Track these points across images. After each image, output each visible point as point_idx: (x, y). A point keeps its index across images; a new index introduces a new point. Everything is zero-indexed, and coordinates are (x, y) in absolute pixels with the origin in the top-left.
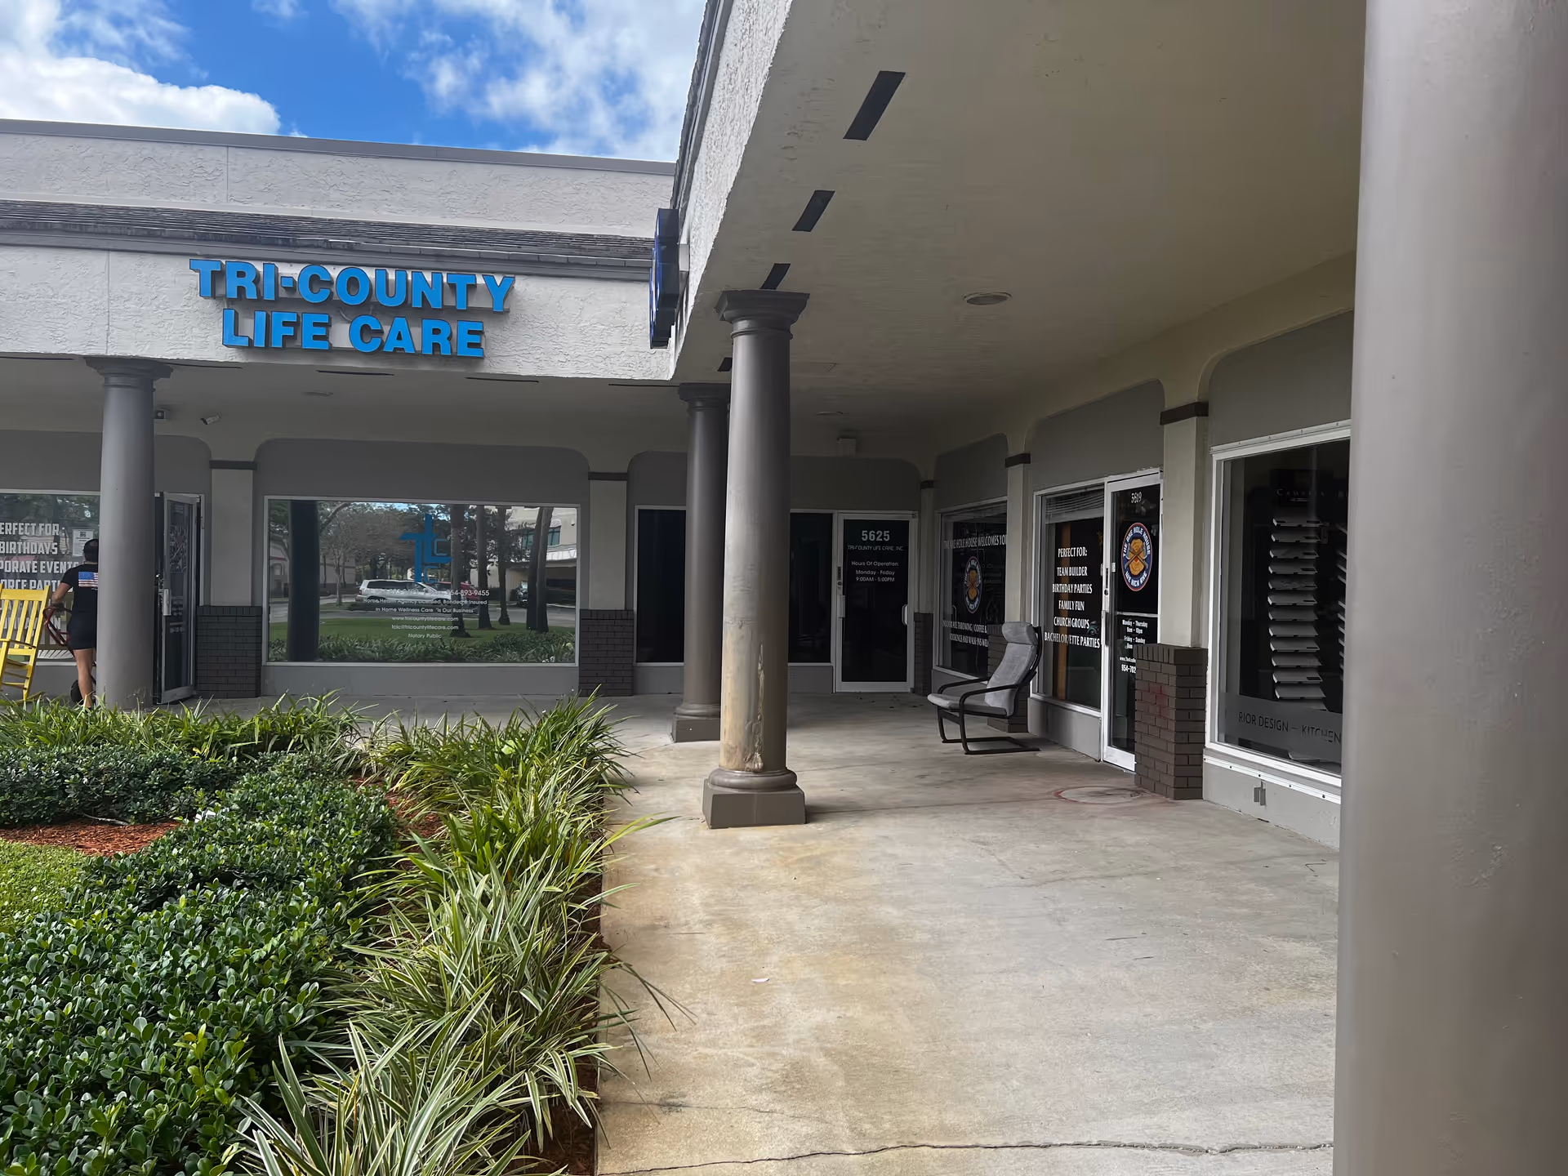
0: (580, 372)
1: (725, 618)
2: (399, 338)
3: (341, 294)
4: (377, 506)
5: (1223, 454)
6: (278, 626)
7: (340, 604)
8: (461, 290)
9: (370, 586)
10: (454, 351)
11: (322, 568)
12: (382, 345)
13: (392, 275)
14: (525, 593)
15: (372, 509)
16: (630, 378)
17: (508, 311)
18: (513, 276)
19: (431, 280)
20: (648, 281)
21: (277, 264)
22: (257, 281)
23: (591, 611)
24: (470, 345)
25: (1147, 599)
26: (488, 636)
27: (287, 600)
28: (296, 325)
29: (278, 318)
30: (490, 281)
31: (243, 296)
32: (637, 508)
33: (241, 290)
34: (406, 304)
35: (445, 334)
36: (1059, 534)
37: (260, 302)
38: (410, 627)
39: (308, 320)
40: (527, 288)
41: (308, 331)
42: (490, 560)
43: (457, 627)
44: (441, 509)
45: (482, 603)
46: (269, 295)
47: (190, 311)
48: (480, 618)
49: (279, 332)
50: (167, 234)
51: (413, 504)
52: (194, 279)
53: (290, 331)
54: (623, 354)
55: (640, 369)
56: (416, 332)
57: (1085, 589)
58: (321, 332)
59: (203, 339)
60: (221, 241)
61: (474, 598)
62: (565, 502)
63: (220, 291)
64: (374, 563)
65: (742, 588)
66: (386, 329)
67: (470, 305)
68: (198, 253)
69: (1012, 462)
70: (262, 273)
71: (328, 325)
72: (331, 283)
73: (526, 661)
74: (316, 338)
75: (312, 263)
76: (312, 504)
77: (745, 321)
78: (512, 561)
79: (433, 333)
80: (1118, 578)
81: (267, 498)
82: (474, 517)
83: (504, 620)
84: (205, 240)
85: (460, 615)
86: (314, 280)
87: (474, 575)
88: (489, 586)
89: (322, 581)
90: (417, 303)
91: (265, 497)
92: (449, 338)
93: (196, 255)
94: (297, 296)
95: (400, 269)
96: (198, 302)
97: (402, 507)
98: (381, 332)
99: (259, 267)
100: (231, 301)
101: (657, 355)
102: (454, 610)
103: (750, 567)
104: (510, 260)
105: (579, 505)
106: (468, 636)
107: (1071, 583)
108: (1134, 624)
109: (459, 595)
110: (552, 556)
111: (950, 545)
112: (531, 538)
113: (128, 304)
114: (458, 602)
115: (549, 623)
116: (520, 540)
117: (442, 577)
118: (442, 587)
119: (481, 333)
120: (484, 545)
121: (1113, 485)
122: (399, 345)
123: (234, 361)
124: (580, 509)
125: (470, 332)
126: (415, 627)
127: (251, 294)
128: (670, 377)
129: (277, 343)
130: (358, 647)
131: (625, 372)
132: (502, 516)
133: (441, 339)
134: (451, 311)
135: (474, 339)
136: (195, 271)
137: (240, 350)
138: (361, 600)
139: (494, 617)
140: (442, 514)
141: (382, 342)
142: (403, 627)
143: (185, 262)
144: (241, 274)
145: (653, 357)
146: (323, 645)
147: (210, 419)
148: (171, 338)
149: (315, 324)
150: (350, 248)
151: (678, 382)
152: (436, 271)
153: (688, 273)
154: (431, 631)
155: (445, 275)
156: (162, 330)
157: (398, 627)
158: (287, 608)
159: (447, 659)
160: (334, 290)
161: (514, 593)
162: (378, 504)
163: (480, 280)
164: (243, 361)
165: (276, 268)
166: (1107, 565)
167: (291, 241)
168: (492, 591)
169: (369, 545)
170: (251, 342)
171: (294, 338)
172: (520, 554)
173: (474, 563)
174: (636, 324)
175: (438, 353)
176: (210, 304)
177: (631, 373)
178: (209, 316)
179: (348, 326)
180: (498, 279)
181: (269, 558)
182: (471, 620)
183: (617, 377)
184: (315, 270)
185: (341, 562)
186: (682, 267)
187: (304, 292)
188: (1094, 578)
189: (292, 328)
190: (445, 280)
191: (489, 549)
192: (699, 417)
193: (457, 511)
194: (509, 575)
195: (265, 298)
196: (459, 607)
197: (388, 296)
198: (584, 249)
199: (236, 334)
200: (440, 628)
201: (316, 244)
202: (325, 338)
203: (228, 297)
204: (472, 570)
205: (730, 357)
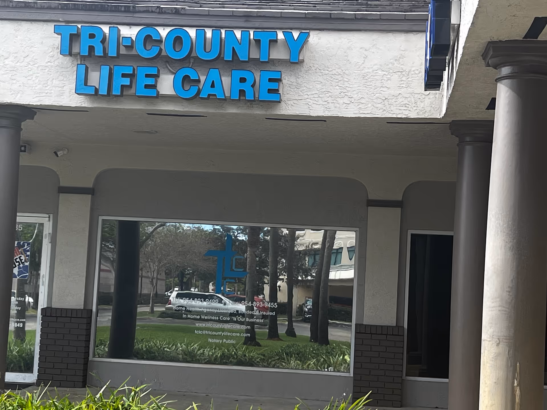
0: (361, 112)
1: (484, 336)
2: (213, 86)
3: (168, 51)
4: (186, 226)
6: (104, 329)
7: (152, 311)
8: (265, 43)
9: (179, 296)
10: (257, 96)
11: (140, 279)
12: (199, 92)
13: (209, 33)
14: (309, 309)
15: (183, 229)
16: (405, 116)
17: (303, 61)
18: (308, 31)
19: (240, 37)
20: (425, 31)
21: (120, 27)
22: (103, 41)
23: (366, 325)
24: (270, 91)
26: (276, 345)
27: (111, 307)
28: (132, 76)
29: (118, 71)
30: (288, 35)
31: (92, 53)
32: (410, 232)
33: (91, 49)
34: (219, 58)
35: (250, 82)
37: (105, 58)
38: (210, 333)
39: (141, 72)
40: (319, 41)
41: (142, 81)
42: (281, 277)
43: (249, 335)
44: (240, 229)
45: (271, 314)
46: (112, 52)
47: (52, 66)
48: (270, 329)
49: (120, 81)
50: (39, 6)
51: (217, 225)
52: (57, 40)
53: (126, 81)
54: (401, 96)
55: (415, 108)
56: (226, 80)
58: (150, 81)
59: (60, 89)
60: (78, 9)
61: (264, 309)
62: (346, 226)
63: (75, 50)
64: (182, 275)
65: (500, 308)
66: (203, 78)
67: (271, 57)
68: (60, 20)
70: (107, 35)
71: (156, 76)
72: (161, 41)
73: (308, 369)
74: (147, 86)
75: (148, 25)
76: (136, 224)
77: (507, 67)
78: (300, 278)
79: (240, 82)
81: (101, 218)
82: (269, 238)
83: (291, 332)
84: (67, 9)
85: (252, 324)
86: (148, 38)
87: (267, 289)
88: (278, 301)
89: (139, 292)
90: (228, 57)
91: (100, 217)
92: (253, 86)
93: (59, 21)
94: (133, 52)
95: (216, 28)
96: (58, 58)
97: (208, 228)
98: (199, 81)
99: (106, 29)
100: (83, 58)
101: (431, 96)
102: (247, 319)
103: (508, 290)
104: (306, 18)
105: (358, 229)
106: (259, 345)
109: (252, 307)
110: (334, 275)
112: (318, 257)
113: (7, 62)
114: (251, 312)
115: (330, 338)
116: (307, 259)
117: (238, 291)
118: (238, 300)
119: (279, 80)
120: (276, 262)
122: (212, 91)
123: (83, 106)
124: (358, 233)
125: (270, 80)
126: (214, 333)
127: (99, 52)
128: (442, 115)
129: (116, 91)
130: (166, 349)
131: (401, 112)
132: (293, 238)
133: (246, 87)
134: (256, 62)
135: (273, 86)
136: (58, 34)
137: (87, 97)
138: (171, 309)
139: (282, 330)
140: (241, 235)
141: (199, 89)
142: (204, 332)
143: (50, 27)
144: (92, 36)
145: (427, 97)
146: (138, 346)
147: (60, 152)
148: (36, 88)
149: (147, 76)
150: (177, 12)
151: (450, 120)
152: (245, 29)
153: (459, 25)
154: (227, 338)
155: (252, 33)
156: (31, 82)
157: (200, 332)
158: (111, 314)
159: (240, 363)
160: (163, 48)
161: (301, 308)
162: (187, 225)
163: (281, 36)
164: (90, 106)
165: (119, 31)
167: (131, 8)
168: (281, 305)
169: (179, 260)
170: (97, 90)
171: (130, 86)
172: (307, 272)
173: (267, 279)
174: (413, 69)
175: (244, 98)
176: (67, 60)
177: (406, 113)
178: (66, 70)
179: (173, 76)
180: (296, 34)
181: (100, 270)
182: (262, 331)
183: (394, 116)
184: (149, 31)
185: (155, 276)
186: (454, 20)
187: (140, 50)
189: (129, 79)
190: (252, 37)
191: (280, 266)
192: (468, 150)
193: (254, 232)
194: (295, 291)
195: (109, 55)
196: (252, 316)
197: (205, 51)
198: (371, 5)
199: (86, 84)
200: (234, 334)
201: (150, 9)
202: (154, 87)
203: (81, 54)
204: (265, 285)
205: (495, 97)
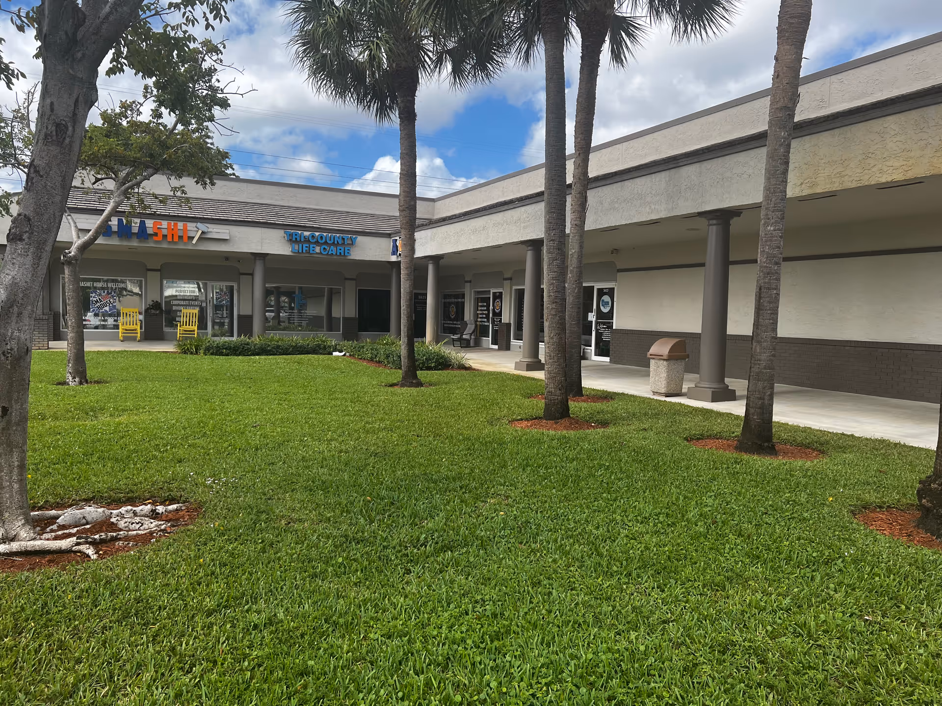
5: (514, 288)
25: (500, 314)
36: (477, 300)
40: (360, 239)
47: (283, 243)
55: (388, 259)
57: (486, 312)
69: (467, 282)
80: (494, 310)
107: (482, 310)
108: (497, 319)
111: (443, 301)
121: (492, 291)
128: (393, 261)
143: (282, 231)
166: (491, 307)
177: (385, 260)
178: (287, 244)
188: (488, 310)
